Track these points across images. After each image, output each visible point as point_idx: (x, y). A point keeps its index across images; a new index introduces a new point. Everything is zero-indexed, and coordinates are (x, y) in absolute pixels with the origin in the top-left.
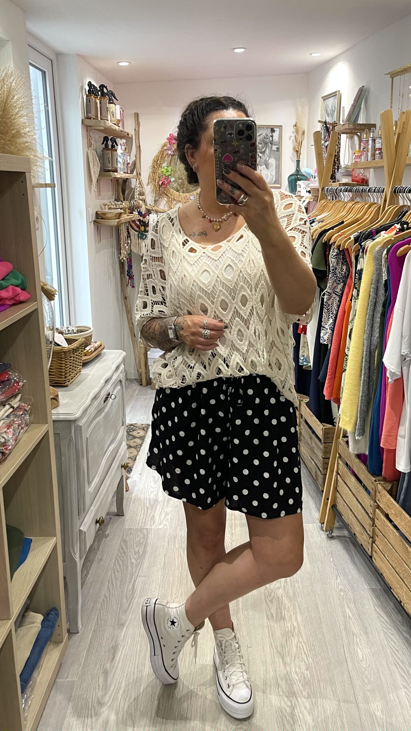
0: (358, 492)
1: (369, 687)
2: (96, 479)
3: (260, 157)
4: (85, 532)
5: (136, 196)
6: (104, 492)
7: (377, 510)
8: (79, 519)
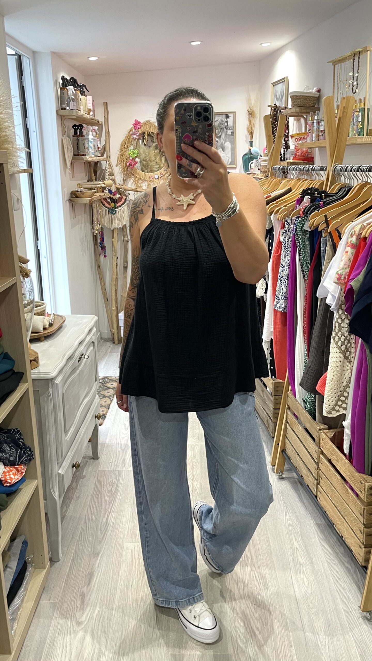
0: (305, 439)
1: (313, 610)
2: (72, 428)
3: (217, 141)
4: (63, 475)
5: (107, 176)
6: (80, 440)
7: (321, 455)
8: (58, 463)
